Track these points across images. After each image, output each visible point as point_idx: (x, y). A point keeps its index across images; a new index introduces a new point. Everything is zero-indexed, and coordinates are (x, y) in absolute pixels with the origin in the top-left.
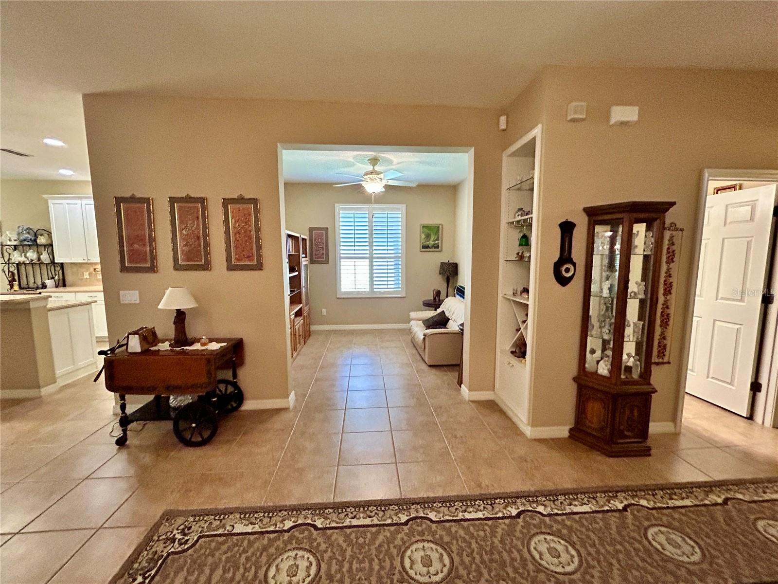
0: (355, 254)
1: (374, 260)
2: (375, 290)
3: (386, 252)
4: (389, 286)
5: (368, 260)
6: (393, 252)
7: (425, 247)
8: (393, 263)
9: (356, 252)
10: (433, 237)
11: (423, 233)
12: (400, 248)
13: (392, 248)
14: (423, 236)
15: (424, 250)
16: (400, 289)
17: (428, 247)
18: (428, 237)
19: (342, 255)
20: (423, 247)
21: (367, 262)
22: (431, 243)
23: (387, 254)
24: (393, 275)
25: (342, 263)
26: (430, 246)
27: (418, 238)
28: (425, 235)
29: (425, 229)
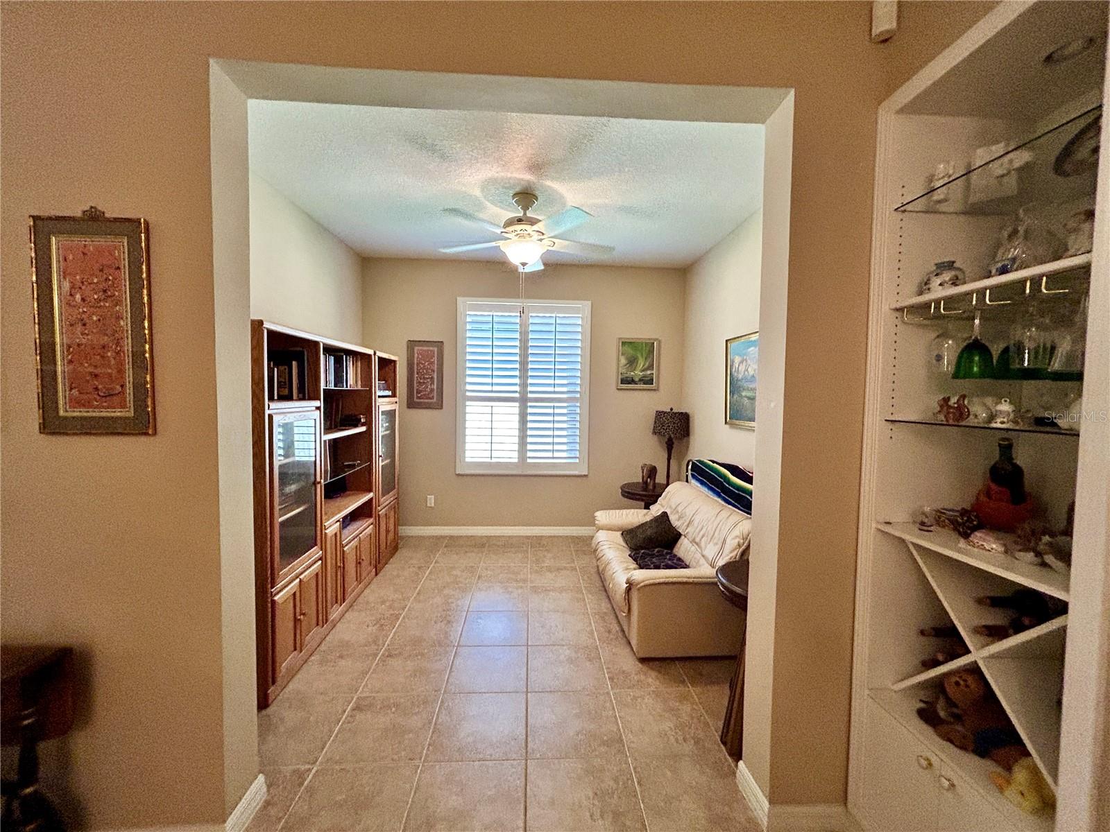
0: (492, 391)
1: (529, 404)
2: (529, 461)
3: (551, 389)
4: (556, 455)
5: (517, 404)
6: (565, 389)
7: (627, 381)
8: (565, 411)
9: (496, 388)
10: (641, 363)
11: (622, 354)
12: (579, 382)
13: (565, 382)
14: (623, 361)
15: (624, 386)
16: (577, 461)
17: (632, 381)
18: (632, 362)
19: (468, 394)
20: (623, 381)
21: (514, 408)
22: (638, 373)
23: (554, 392)
24: (564, 433)
25: (468, 409)
26: (637, 379)
27: (614, 365)
28: (627, 359)
29: (626, 348)
